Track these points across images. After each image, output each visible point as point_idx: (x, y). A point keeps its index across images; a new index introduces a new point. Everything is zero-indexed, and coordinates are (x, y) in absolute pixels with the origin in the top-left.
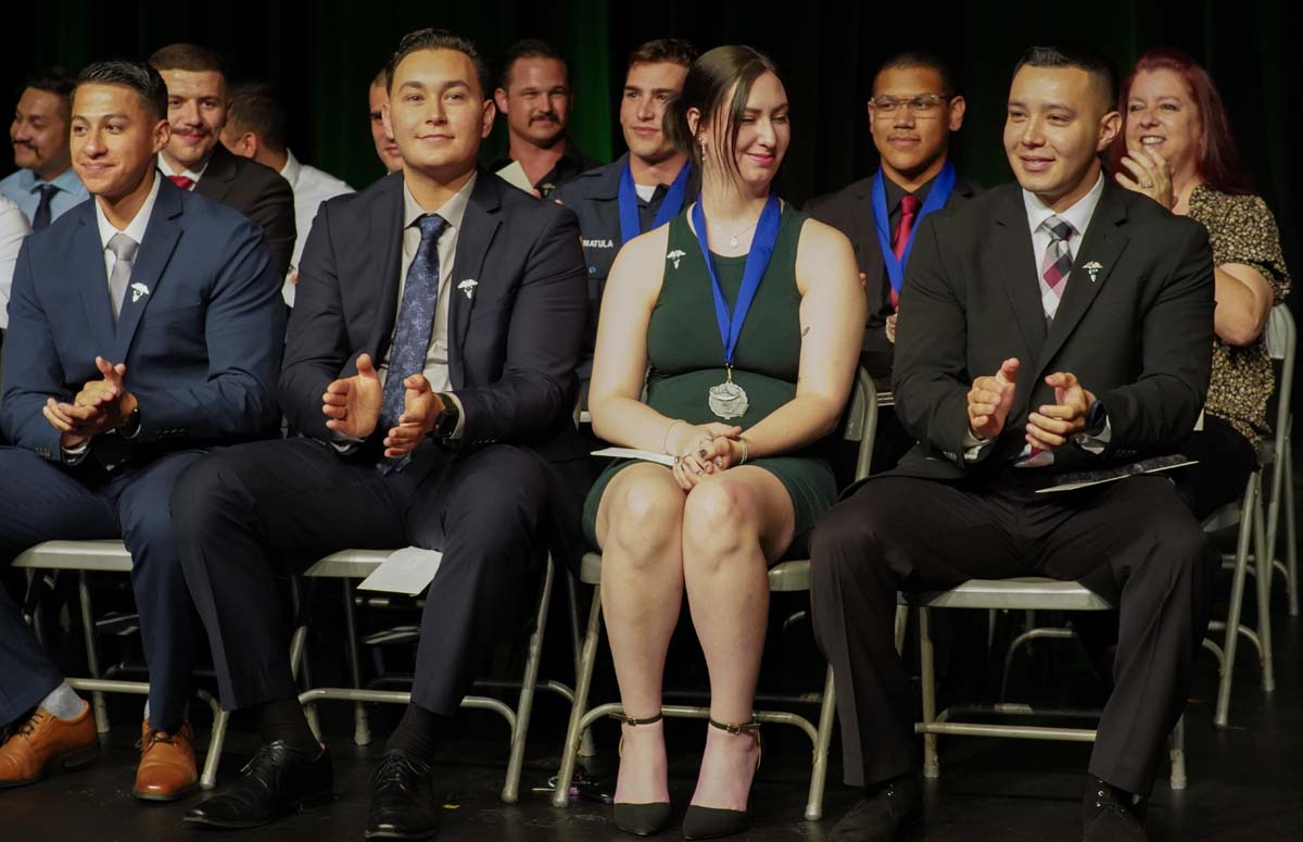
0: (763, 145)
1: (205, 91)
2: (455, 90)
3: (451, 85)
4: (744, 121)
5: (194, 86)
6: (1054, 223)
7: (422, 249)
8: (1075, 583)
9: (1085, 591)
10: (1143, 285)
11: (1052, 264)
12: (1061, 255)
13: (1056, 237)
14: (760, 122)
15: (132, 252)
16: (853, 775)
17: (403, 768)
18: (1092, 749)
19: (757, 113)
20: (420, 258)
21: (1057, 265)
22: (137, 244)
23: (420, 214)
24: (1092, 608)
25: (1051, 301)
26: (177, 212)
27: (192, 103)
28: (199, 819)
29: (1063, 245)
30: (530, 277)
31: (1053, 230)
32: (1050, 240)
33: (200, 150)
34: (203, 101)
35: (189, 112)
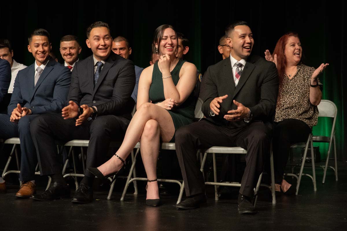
0: (168, 44)
1: (71, 46)
2: (107, 37)
3: (106, 36)
4: (163, 39)
5: (68, 45)
6: (238, 63)
7: (97, 70)
8: (240, 147)
9: (243, 149)
10: (258, 77)
11: (237, 73)
12: (239, 71)
13: (238, 66)
14: (168, 39)
15: (41, 71)
16: (188, 194)
17: (83, 188)
18: (240, 188)
19: (167, 37)
20: (97, 72)
21: (238, 73)
22: (42, 70)
23: (97, 62)
24: (243, 153)
25: (237, 82)
26: (53, 64)
27: (68, 49)
28: (33, 198)
29: (240, 69)
30: (119, 76)
31: (237, 65)
32: (237, 67)
33: (71, 60)
34: (71, 48)
35: (67, 51)
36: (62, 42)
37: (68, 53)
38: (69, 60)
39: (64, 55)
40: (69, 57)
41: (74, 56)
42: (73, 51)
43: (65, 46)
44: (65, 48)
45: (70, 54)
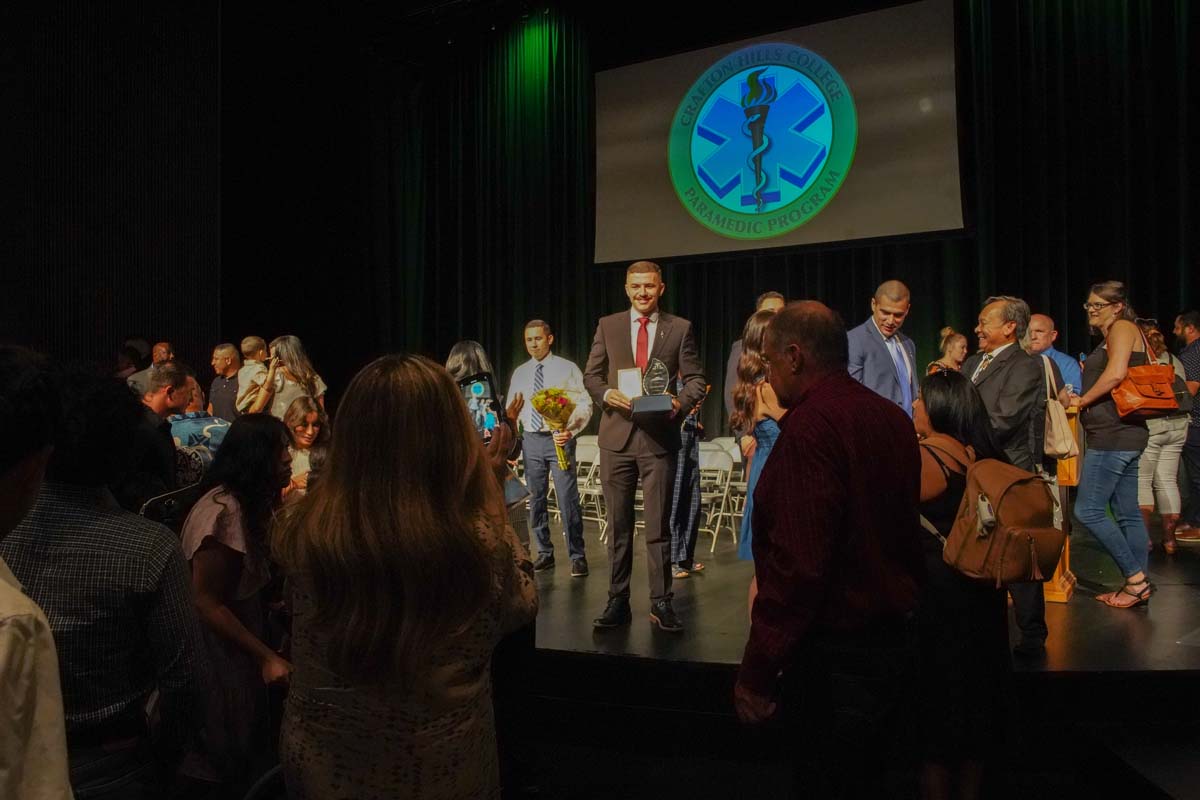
1: (647, 282)
5: (642, 279)
27: (642, 287)
33: (647, 307)
34: (647, 286)
35: (641, 291)
36: (632, 275)
37: (642, 294)
38: (642, 307)
39: (635, 298)
40: (643, 301)
41: (651, 301)
42: (651, 292)
43: (636, 281)
44: (637, 286)
45: (646, 297)
